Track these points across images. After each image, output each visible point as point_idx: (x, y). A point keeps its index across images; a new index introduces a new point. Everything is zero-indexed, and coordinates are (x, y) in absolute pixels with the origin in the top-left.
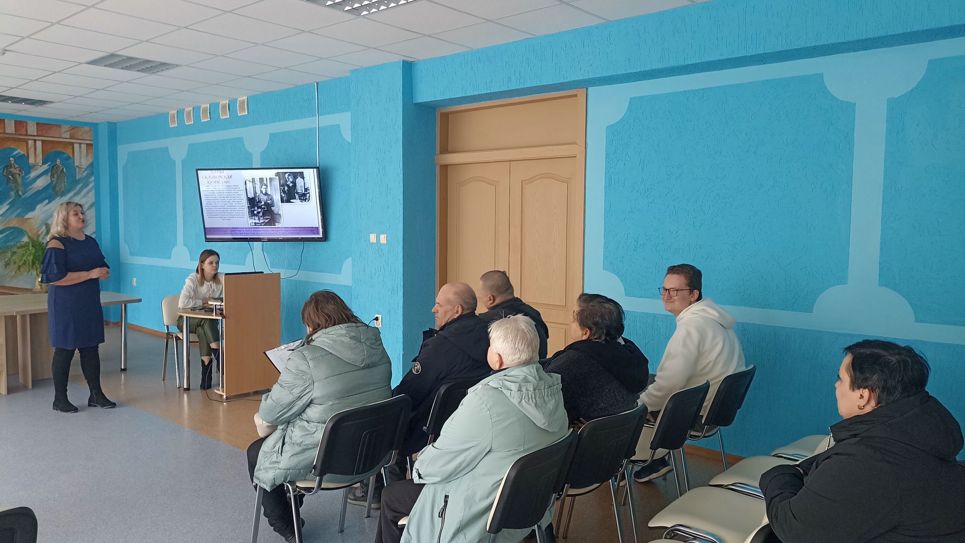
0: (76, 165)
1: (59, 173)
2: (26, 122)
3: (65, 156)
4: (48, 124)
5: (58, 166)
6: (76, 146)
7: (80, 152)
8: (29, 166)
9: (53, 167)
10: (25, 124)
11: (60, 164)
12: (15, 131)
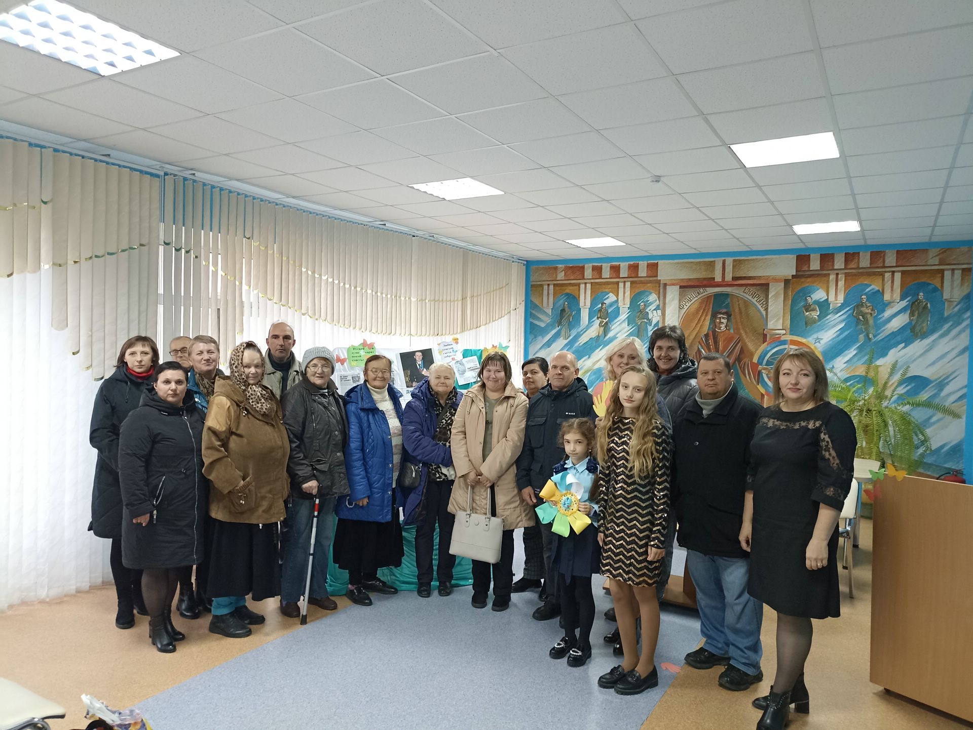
0: (944, 298)
1: (921, 310)
2: (884, 252)
3: (931, 287)
4: (911, 250)
5: (921, 302)
6: (947, 274)
7: (952, 281)
8: (884, 304)
9: (913, 303)
10: (882, 255)
11: (923, 299)
12: (870, 265)
